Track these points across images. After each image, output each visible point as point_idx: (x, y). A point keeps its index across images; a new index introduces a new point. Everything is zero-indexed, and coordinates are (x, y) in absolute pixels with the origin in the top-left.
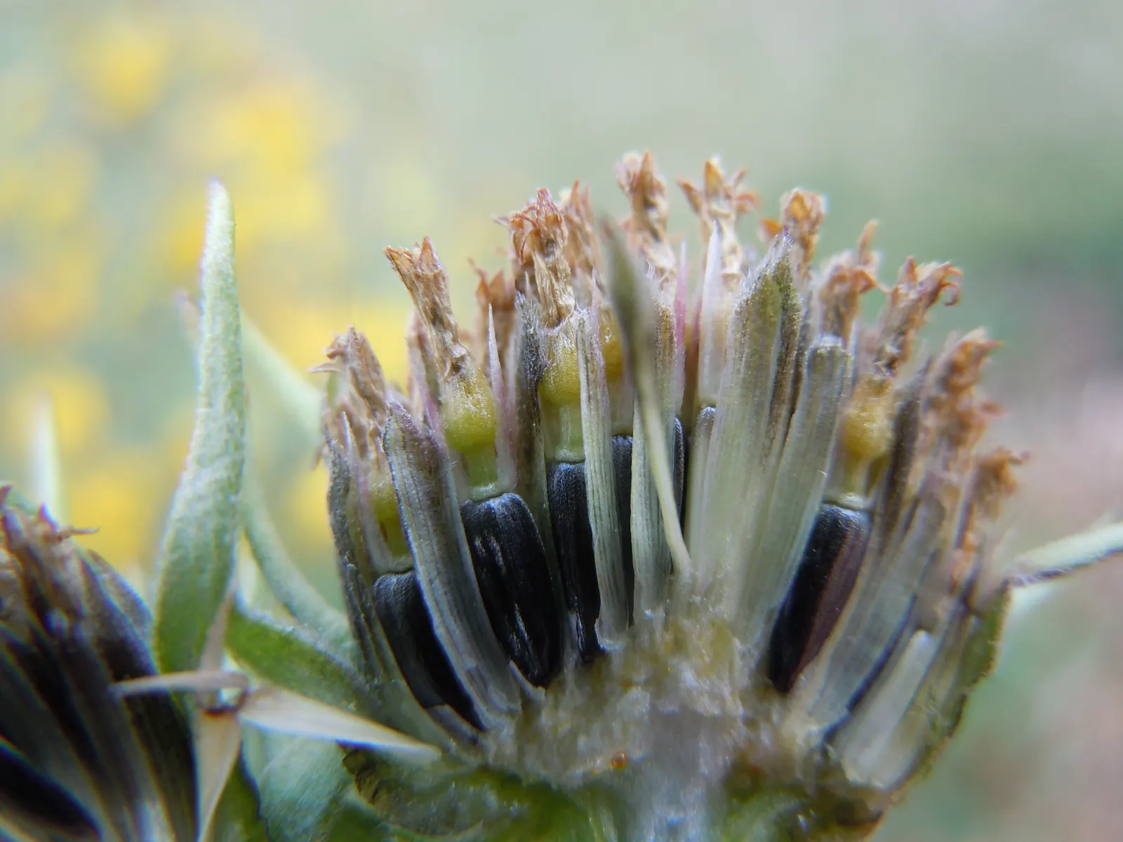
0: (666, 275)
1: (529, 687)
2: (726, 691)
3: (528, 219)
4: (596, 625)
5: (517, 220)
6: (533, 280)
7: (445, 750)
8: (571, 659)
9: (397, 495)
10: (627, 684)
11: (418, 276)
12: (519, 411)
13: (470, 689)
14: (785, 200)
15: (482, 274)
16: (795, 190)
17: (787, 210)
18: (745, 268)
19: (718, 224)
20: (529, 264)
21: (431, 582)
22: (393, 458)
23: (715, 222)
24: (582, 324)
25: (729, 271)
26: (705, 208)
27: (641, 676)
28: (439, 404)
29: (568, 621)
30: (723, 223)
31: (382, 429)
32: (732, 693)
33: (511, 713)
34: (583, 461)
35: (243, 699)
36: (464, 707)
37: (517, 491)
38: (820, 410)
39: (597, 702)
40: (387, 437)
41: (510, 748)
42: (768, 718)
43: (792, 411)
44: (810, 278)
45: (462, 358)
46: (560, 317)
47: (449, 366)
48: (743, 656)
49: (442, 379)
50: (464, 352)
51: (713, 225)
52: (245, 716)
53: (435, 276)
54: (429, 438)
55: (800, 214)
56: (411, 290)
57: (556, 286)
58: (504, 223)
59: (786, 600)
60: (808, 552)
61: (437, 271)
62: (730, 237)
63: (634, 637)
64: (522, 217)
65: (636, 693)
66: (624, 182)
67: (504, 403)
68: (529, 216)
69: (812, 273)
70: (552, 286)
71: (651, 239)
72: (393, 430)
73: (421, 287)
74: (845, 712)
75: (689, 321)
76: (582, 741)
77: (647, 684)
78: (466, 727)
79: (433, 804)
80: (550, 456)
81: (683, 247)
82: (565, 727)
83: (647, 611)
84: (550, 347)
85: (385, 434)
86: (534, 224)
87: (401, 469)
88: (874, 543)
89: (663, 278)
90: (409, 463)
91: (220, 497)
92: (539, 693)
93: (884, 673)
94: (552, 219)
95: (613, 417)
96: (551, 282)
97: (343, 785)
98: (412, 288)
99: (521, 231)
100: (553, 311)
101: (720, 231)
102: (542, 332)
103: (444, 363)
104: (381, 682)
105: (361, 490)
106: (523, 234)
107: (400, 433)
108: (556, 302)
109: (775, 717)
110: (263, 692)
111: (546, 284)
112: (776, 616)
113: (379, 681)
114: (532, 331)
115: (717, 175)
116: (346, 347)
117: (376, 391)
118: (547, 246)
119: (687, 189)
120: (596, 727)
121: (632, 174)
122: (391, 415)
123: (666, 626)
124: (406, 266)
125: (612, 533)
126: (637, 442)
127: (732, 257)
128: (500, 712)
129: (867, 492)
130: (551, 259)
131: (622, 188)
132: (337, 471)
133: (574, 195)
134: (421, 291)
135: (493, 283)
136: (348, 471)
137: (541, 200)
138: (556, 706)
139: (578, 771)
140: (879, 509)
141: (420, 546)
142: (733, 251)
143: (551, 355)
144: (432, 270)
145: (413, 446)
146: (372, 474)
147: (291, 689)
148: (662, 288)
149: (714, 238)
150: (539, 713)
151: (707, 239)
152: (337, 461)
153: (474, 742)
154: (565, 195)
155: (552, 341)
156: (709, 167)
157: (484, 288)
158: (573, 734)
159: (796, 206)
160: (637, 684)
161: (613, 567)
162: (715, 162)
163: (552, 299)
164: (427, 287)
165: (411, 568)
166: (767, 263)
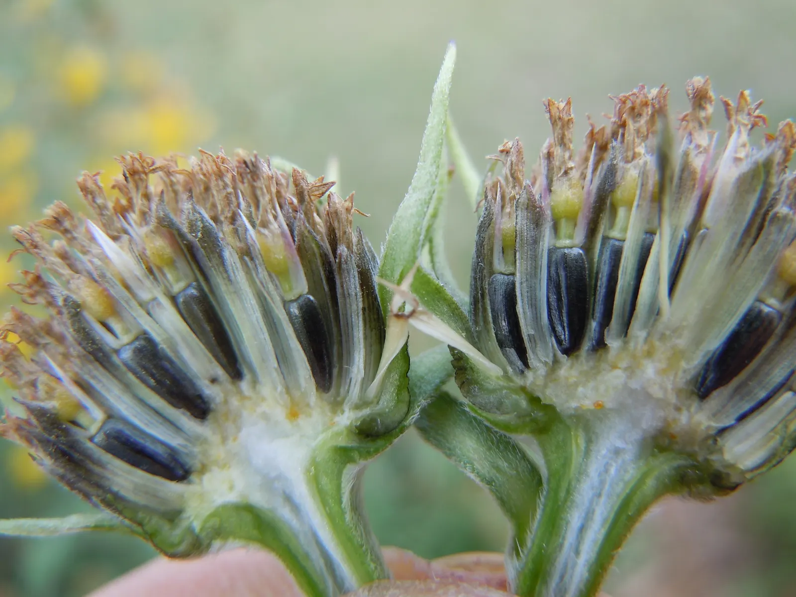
0: (701, 149)
1: (559, 353)
2: (670, 387)
3: (630, 100)
4: (606, 330)
5: (624, 99)
6: (623, 135)
7: (505, 372)
8: (587, 345)
9: (516, 233)
10: (614, 367)
11: (560, 118)
12: (593, 207)
13: (527, 344)
14: (781, 125)
15: (593, 126)
16: (789, 120)
17: (781, 130)
18: (747, 156)
19: (739, 127)
20: (623, 125)
21: (521, 283)
22: (519, 212)
23: (737, 126)
24: (645, 163)
25: (739, 155)
26: (733, 118)
27: (624, 364)
28: (550, 191)
29: (591, 325)
30: (743, 129)
31: (517, 197)
32: (672, 389)
33: (546, 363)
34: (624, 241)
35: (413, 313)
36: (522, 353)
37: (581, 248)
38: (769, 248)
39: (594, 372)
40: (519, 201)
41: (540, 382)
42: (688, 409)
43: (754, 243)
44: (785, 173)
45: (571, 168)
46: (634, 158)
47: (562, 171)
48: (685, 371)
49: (556, 178)
50: (573, 166)
51: (736, 128)
52: (412, 321)
53: (569, 120)
54: (541, 207)
55: (788, 135)
56: (553, 124)
57: (636, 140)
58: (615, 100)
59: (717, 349)
60: (739, 324)
61: (570, 118)
62: (744, 137)
63: (626, 343)
64: (627, 98)
65: (618, 372)
66: (690, 92)
67: (588, 198)
68: (631, 98)
69: (787, 171)
70: (634, 140)
71: (697, 127)
72: (524, 197)
73: (560, 124)
74: (733, 422)
75: (707, 179)
76: (580, 389)
77: (626, 369)
78: (519, 363)
79: (491, 396)
80: (606, 234)
81: (716, 136)
82: (572, 380)
83: (638, 331)
84: (623, 173)
85: (519, 199)
86: (633, 103)
87: (523, 219)
88: (779, 330)
89: (699, 151)
90: (527, 218)
91: (420, 208)
92: (563, 358)
93: (762, 408)
94: (644, 102)
95: (648, 223)
96: (634, 137)
97: (449, 376)
98: (554, 123)
99: (623, 105)
100: (630, 154)
101: (740, 132)
102: (621, 164)
103: (560, 168)
104: (480, 329)
105: (497, 226)
106: (625, 107)
107: (527, 201)
108: (633, 149)
109: (693, 409)
110: (422, 313)
111: (631, 138)
112: (709, 356)
113: (479, 329)
114: (615, 162)
115: (746, 101)
116: (511, 148)
117: (520, 176)
118: (637, 116)
119: (726, 104)
120: (591, 384)
121: (696, 87)
122: (524, 189)
123: (646, 340)
124: (554, 111)
125: (629, 284)
126: (657, 238)
127: (742, 149)
128: (540, 361)
129: (783, 300)
130: (637, 125)
131: (688, 95)
132: (486, 213)
133: (660, 92)
134: (559, 127)
135: (597, 133)
136: (493, 214)
137: (641, 91)
138: (571, 367)
139: (574, 404)
140: (787, 313)
141: (521, 263)
142: (744, 145)
143: (623, 178)
144: (567, 116)
145: (532, 209)
146: (505, 219)
147: (437, 315)
148: (696, 155)
149: (734, 135)
150: (560, 368)
151: (730, 136)
152: (488, 208)
153: (522, 372)
154: (654, 92)
155: (625, 171)
156: (742, 94)
157: (592, 135)
158: (576, 385)
159: (787, 129)
160: (620, 368)
161: (625, 303)
162: (747, 93)
163: (632, 147)
164: (563, 127)
165: (513, 274)
166: (761, 155)
